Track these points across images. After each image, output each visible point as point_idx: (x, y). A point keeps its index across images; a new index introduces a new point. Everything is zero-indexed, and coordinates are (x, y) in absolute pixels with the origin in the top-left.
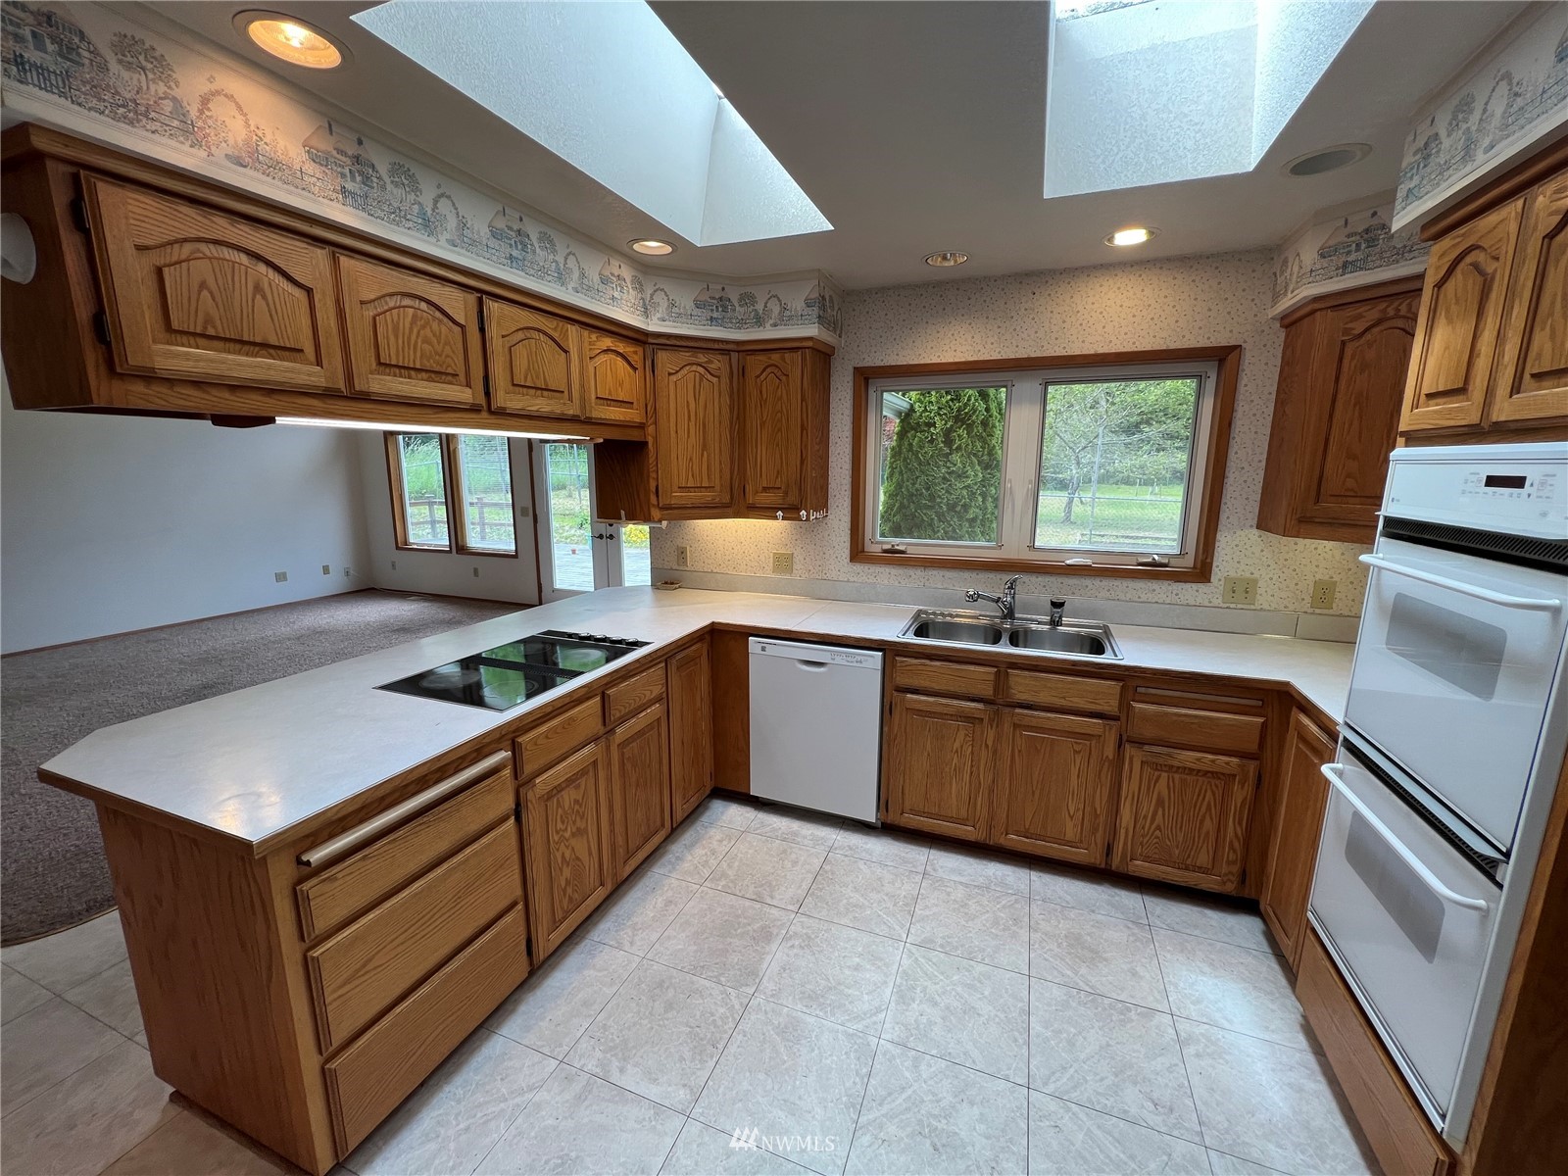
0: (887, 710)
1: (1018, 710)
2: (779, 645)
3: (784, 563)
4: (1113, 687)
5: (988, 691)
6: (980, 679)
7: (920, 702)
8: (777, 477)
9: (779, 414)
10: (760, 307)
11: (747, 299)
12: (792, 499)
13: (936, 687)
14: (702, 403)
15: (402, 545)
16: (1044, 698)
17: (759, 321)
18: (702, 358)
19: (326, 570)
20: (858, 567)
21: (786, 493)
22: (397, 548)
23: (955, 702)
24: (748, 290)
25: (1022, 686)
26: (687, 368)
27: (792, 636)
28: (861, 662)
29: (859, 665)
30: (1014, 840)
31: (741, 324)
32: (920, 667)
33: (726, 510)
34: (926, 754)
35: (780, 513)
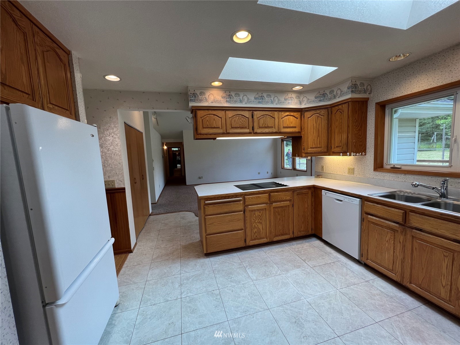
0: (362, 220)
1: (414, 230)
2: (330, 193)
3: (351, 171)
5: (400, 220)
6: (398, 215)
7: (373, 219)
8: (340, 143)
9: (341, 123)
10: (335, 93)
11: (332, 92)
12: (345, 149)
13: (379, 215)
14: (318, 124)
15: (283, 168)
17: (335, 97)
18: (318, 111)
19: (268, 173)
20: (377, 173)
22: (282, 168)
23: (387, 222)
24: (332, 89)
25: (415, 221)
26: (314, 115)
27: (334, 191)
28: (353, 202)
29: (352, 202)
30: (413, 287)
31: (330, 99)
32: (373, 206)
33: (326, 153)
34: (375, 239)
35: (341, 154)
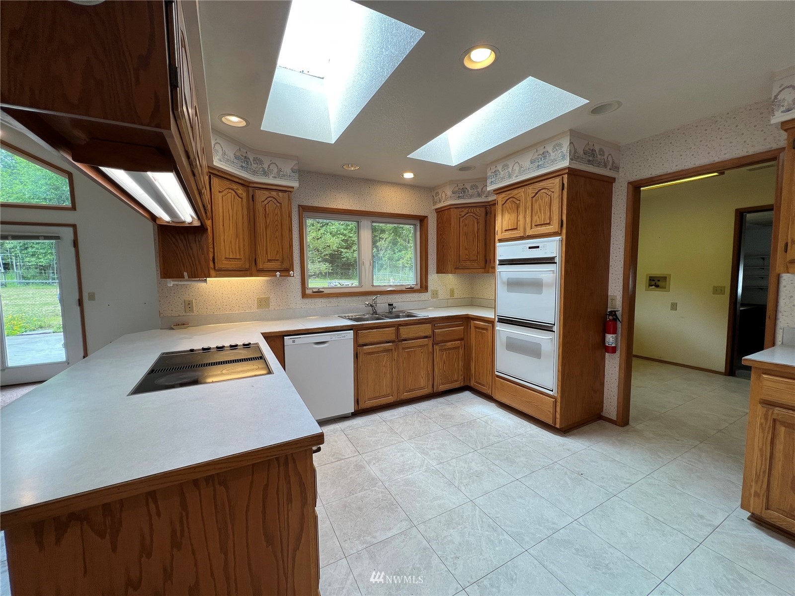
0: (356, 356)
1: (403, 342)
2: (302, 337)
3: (263, 303)
4: (429, 326)
5: (393, 337)
6: (390, 333)
7: (369, 349)
8: (277, 254)
9: (276, 222)
10: (266, 166)
11: (258, 161)
12: (285, 266)
13: (375, 340)
14: (235, 211)
16: (411, 335)
17: (265, 174)
18: (235, 187)
20: (306, 301)
21: (282, 262)
23: (382, 345)
24: (259, 157)
25: (405, 332)
26: (227, 190)
27: (309, 331)
28: (345, 337)
29: (344, 338)
30: (406, 395)
31: (254, 173)
32: (369, 334)
33: (246, 272)
34: (373, 371)
35: (278, 273)
